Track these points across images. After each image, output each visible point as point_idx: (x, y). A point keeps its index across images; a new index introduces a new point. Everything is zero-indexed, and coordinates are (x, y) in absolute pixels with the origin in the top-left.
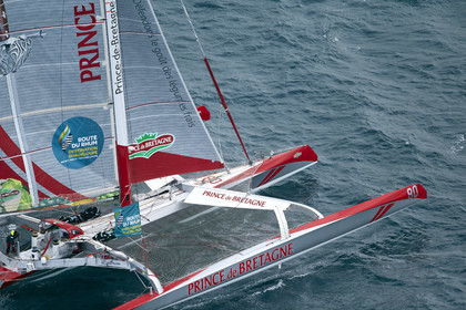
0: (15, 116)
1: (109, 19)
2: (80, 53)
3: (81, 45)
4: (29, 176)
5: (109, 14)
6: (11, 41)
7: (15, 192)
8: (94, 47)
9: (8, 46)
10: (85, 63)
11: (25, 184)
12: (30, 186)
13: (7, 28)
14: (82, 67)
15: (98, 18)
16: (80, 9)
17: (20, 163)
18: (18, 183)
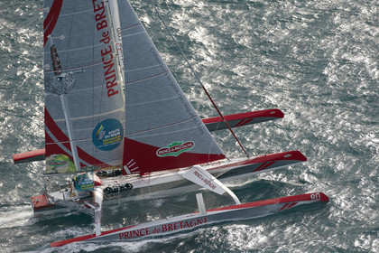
0: (67, 119)
1: (120, 55)
2: (106, 79)
3: (106, 74)
4: (74, 154)
5: (120, 51)
6: (63, 75)
7: (64, 163)
8: (113, 74)
9: (61, 78)
10: (109, 85)
11: (71, 158)
12: (75, 159)
13: (60, 67)
14: (108, 87)
15: (114, 54)
16: (104, 52)
17: (68, 146)
18: (66, 157)
